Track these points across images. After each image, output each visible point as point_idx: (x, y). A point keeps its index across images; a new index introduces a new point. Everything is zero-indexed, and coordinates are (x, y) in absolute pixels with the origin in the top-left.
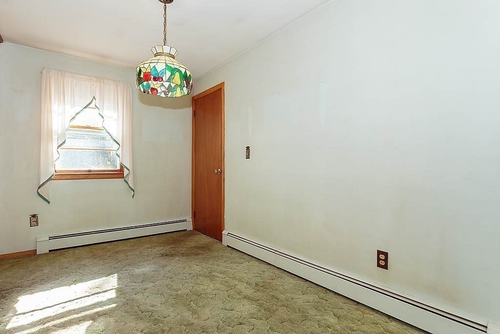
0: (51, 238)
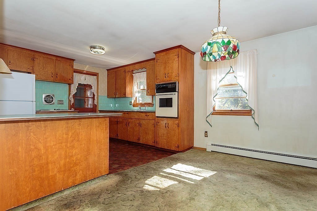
0: (212, 145)
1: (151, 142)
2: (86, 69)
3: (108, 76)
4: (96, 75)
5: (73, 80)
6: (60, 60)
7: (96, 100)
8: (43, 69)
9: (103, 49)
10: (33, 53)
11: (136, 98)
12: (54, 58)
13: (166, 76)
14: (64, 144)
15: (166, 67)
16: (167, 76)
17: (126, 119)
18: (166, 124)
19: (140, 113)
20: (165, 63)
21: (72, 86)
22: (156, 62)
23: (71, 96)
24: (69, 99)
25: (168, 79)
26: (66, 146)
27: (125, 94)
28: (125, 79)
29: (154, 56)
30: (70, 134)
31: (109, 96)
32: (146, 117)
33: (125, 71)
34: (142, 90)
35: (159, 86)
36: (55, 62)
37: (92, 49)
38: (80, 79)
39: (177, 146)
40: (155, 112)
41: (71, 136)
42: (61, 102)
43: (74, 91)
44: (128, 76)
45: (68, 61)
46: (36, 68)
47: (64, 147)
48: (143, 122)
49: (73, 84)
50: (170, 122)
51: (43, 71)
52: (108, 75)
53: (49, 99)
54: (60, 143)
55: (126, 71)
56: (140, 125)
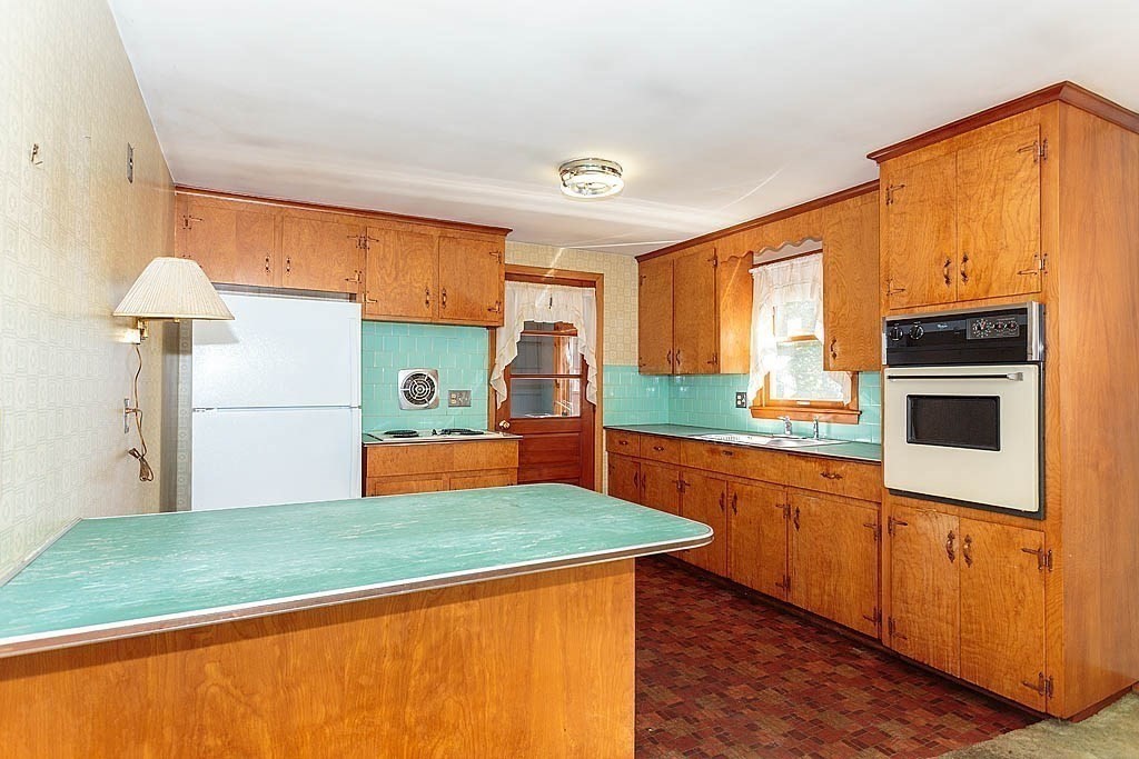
1: (856, 615)
2: (555, 262)
3: (640, 284)
4: (592, 284)
5: (501, 312)
6: (458, 236)
7: (595, 386)
8: (396, 279)
9: (614, 170)
10: (361, 221)
11: (767, 377)
12: (434, 231)
13: (953, 276)
14: (383, 712)
15: (952, 224)
16: (956, 276)
17: (720, 477)
18: (951, 537)
19: (793, 460)
20: (947, 203)
21: (502, 334)
22: (883, 198)
23: (498, 373)
24: (489, 384)
25: (963, 288)
26: (396, 720)
27: (715, 361)
28: (715, 295)
29: (872, 171)
30: (419, 653)
31: (644, 367)
32: (825, 485)
33: (716, 258)
34: (794, 339)
35: (907, 329)
36: (436, 244)
37: (566, 176)
38: (529, 304)
39: (1035, 680)
40: (880, 464)
41: (425, 663)
42: (461, 398)
43: (508, 353)
44: (729, 278)
45: (485, 236)
46: (374, 278)
47: (387, 726)
48: (809, 505)
49: (503, 329)
50: (981, 531)
51: (394, 285)
52: (641, 278)
53: (420, 390)
54: (361, 707)
55: (719, 260)
56: (791, 515)
